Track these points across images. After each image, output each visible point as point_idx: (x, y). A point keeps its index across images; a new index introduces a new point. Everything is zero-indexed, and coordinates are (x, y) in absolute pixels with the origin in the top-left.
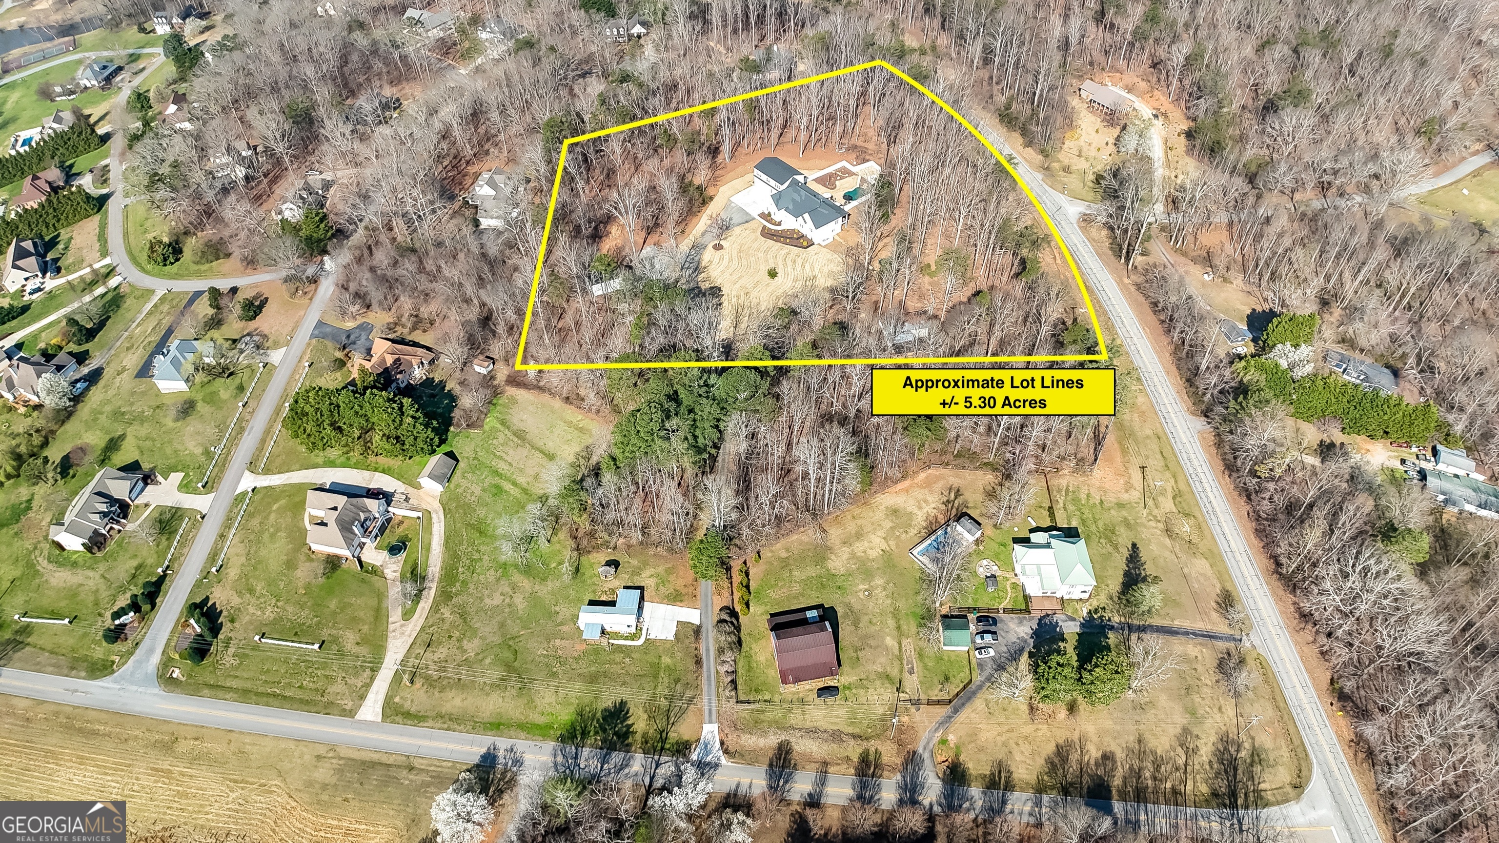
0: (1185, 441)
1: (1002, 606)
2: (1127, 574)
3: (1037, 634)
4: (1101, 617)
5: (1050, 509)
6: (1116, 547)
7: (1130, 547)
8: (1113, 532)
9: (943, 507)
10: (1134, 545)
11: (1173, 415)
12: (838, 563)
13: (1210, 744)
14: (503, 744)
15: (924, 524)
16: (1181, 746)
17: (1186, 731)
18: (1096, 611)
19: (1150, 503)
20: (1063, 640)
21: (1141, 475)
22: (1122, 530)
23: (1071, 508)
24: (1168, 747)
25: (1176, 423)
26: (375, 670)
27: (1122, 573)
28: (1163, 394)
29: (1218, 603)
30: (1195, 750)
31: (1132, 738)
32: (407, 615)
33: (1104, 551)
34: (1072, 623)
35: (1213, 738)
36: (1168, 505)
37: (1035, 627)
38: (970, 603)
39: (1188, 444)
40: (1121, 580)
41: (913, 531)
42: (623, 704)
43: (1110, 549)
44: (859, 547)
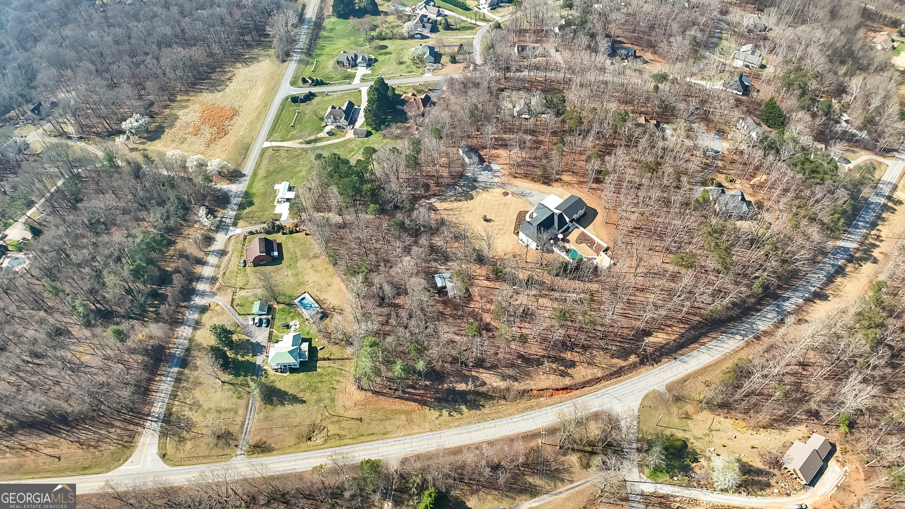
0: (380, 450)
1: (274, 330)
2: (286, 393)
3: (258, 344)
4: (262, 375)
5: (329, 359)
6: (303, 390)
7: (304, 399)
8: (314, 391)
9: (331, 307)
10: (305, 402)
11: (402, 446)
12: (302, 264)
13: (192, 417)
14: (248, 178)
15: (321, 298)
16: (194, 403)
17: (200, 406)
18: (266, 373)
19: (335, 419)
20: (253, 356)
21: (355, 417)
22: (315, 397)
23: (330, 370)
24: (195, 395)
25: (394, 447)
26: (281, 141)
27: (287, 391)
28: (420, 443)
29: (265, 442)
30: (191, 409)
31: (201, 380)
32: (301, 143)
33: (301, 383)
34: (261, 361)
35: (194, 419)
36: (333, 429)
37: (262, 344)
38: (277, 316)
39: (377, 451)
40: (282, 389)
41: (317, 293)
42: (254, 204)
43: (302, 387)
44: (310, 271)
